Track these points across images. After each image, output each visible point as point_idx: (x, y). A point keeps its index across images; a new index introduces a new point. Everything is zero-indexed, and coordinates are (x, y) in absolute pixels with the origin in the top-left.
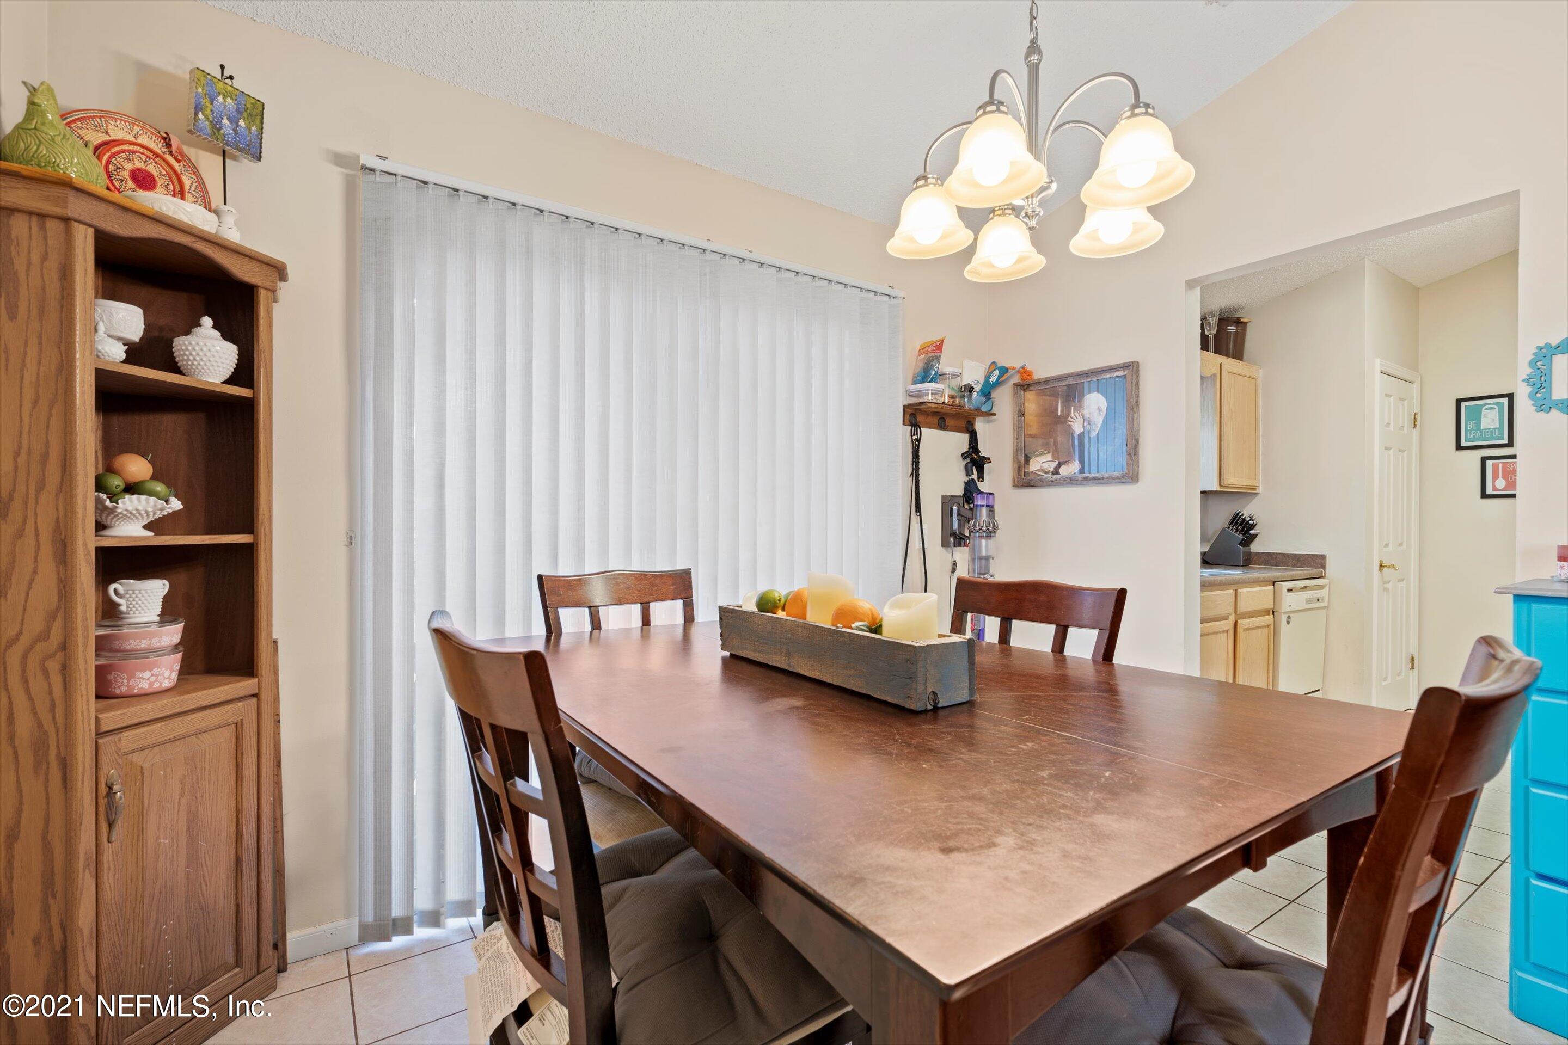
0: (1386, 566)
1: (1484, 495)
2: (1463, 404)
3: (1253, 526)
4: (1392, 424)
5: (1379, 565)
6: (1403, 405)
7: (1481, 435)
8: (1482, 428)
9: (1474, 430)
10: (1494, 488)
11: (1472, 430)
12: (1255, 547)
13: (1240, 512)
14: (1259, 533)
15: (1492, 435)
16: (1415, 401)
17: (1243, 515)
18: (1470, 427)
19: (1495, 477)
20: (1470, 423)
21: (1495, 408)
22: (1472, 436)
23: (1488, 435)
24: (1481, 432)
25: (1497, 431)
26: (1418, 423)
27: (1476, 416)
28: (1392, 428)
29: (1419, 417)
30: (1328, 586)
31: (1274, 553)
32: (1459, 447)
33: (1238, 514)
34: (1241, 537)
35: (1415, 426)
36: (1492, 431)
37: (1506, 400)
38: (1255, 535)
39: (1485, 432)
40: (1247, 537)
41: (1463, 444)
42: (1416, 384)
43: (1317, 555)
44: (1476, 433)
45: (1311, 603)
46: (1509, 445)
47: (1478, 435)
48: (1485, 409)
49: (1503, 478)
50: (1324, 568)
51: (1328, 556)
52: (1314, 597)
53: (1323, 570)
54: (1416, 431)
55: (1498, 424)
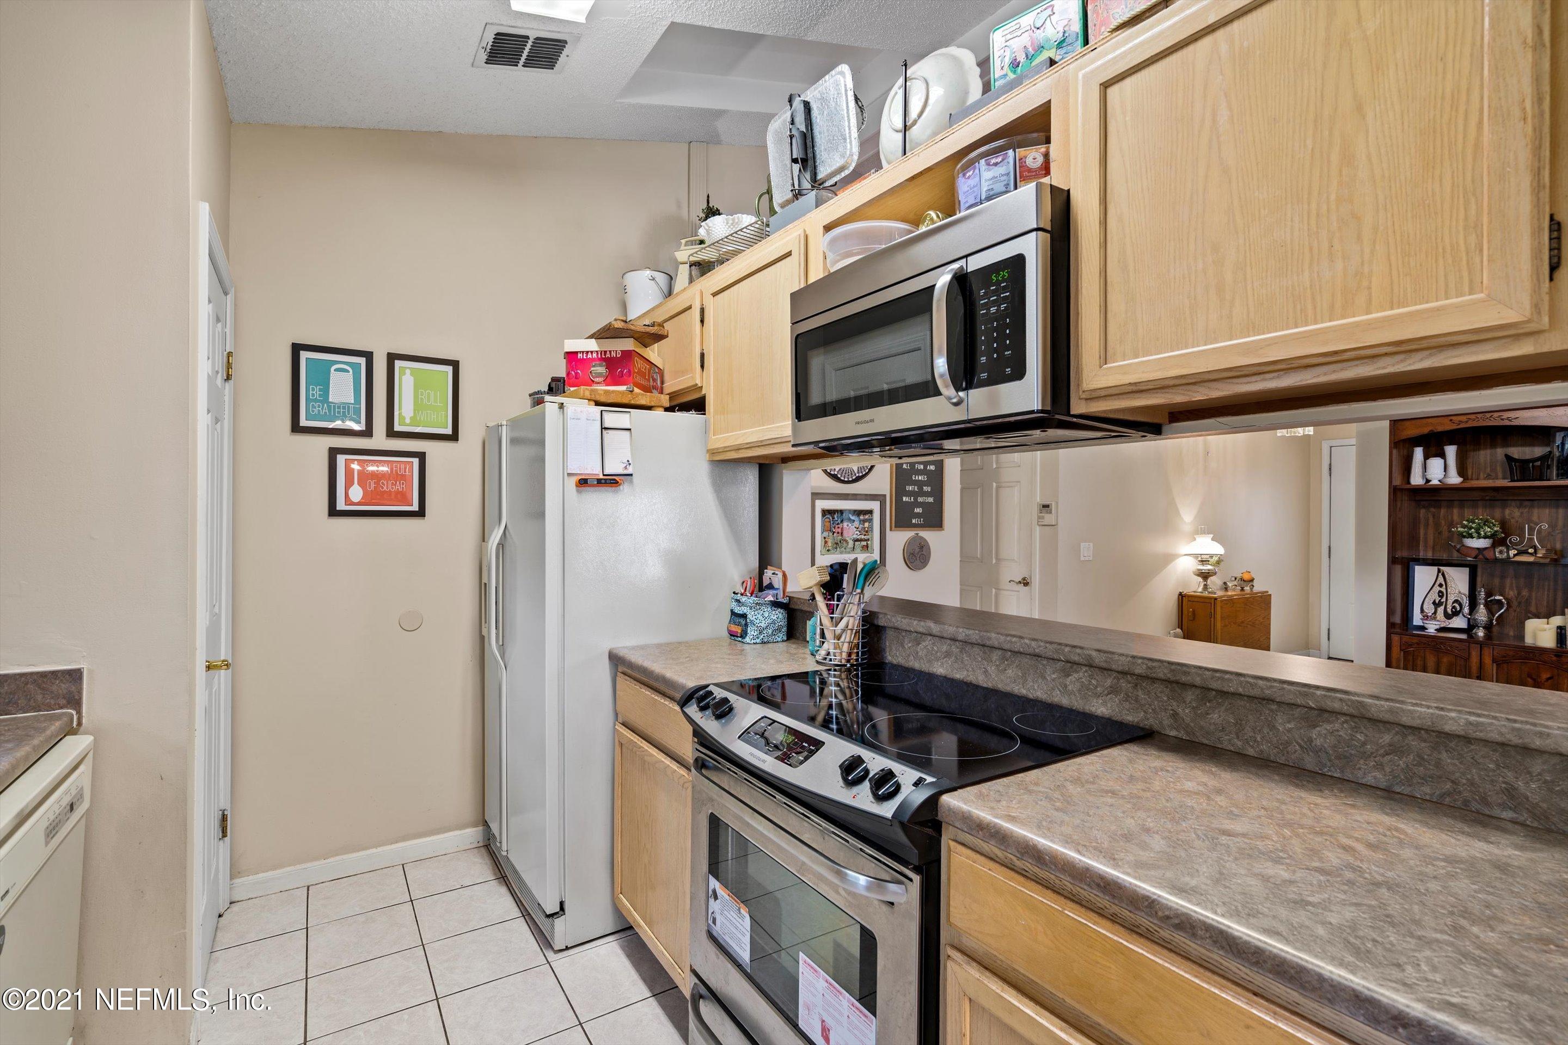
1: (333, 512)
2: (303, 355)
5: (204, 666)
7: (330, 411)
8: (330, 400)
9: (319, 401)
10: (348, 501)
11: (316, 400)
15: (345, 413)
18: (313, 394)
19: (349, 484)
20: (313, 390)
21: (348, 371)
22: (316, 411)
23: (339, 412)
24: (329, 407)
25: (351, 407)
26: (234, 372)
27: (322, 378)
29: (234, 360)
30: (88, 754)
32: (296, 428)
35: (228, 378)
36: (344, 408)
37: (362, 361)
39: (334, 406)
41: (303, 422)
42: (229, 297)
43: (54, 673)
44: (322, 409)
45: (57, 833)
46: (368, 433)
47: (326, 413)
48: (335, 370)
49: (359, 484)
50: (74, 709)
51: (90, 671)
52: (64, 806)
53: (74, 712)
54: (228, 386)
55: (353, 398)
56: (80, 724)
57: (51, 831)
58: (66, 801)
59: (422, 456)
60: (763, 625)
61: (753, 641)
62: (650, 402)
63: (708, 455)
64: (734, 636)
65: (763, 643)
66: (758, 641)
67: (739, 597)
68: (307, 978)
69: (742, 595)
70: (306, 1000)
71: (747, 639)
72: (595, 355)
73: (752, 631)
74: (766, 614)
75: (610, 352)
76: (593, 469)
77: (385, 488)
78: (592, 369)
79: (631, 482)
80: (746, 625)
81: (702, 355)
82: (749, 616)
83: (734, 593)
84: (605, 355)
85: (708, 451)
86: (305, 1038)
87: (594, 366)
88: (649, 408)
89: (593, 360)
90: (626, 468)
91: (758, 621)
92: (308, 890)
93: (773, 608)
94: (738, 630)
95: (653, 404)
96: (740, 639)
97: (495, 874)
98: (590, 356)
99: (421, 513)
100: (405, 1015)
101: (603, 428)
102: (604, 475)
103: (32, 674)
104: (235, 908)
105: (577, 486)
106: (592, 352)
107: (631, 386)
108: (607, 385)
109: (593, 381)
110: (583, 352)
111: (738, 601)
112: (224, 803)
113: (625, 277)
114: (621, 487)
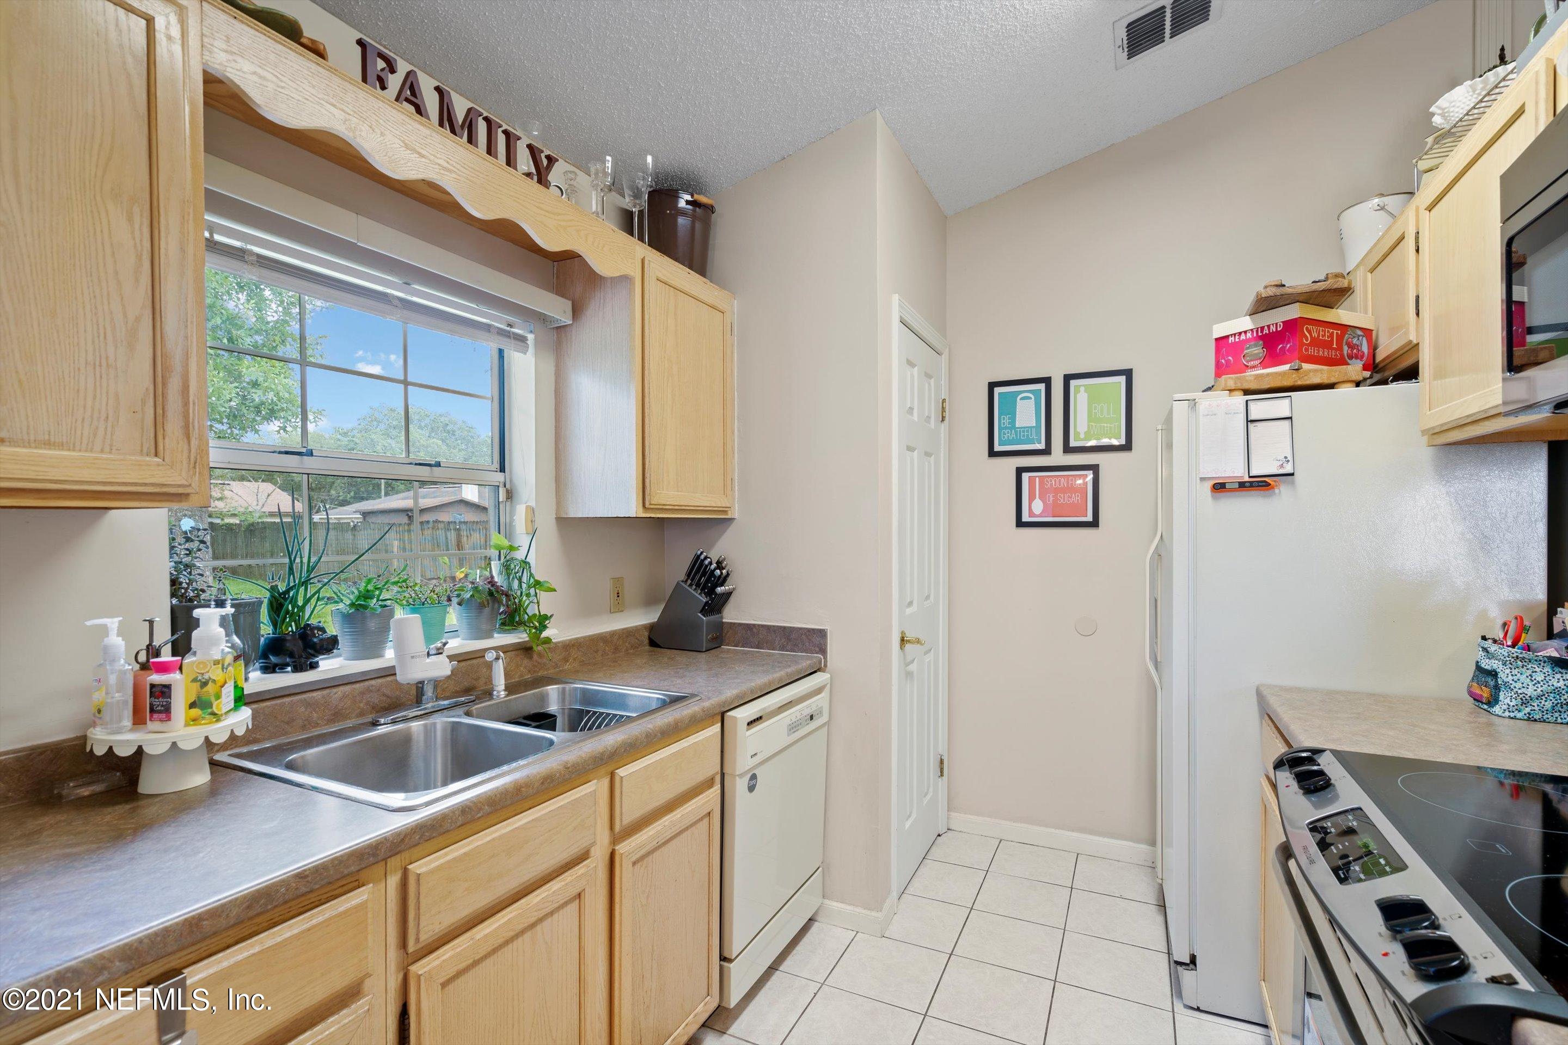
0: (909, 641)
1: (1020, 524)
2: (997, 390)
3: (723, 580)
4: (915, 411)
5: (899, 639)
6: (929, 384)
7: (1017, 437)
8: (1017, 426)
9: (1008, 429)
10: (1031, 514)
11: (1006, 428)
12: (731, 614)
13: (702, 553)
14: (734, 589)
15: (1028, 435)
16: (943, 382)
17: (706, 558)
18: (1004, 423)
19: (1031, 499)
20: (1004, 419)
21: (1030, 398)
22: (1006, 437)
23: (1024, 436)
24: (1016, 432)
25: (1034, 430)
26: (947, 414)
27: (1010, 408)
28: (915, 417)
29: (947, 405)
30: (828, 686)
31: (754, 625)
32: (992, 453)
33: (699, 557)
34: (704, 599)
35: (943, 419)
36: (1028, 432)
37: (1042, 387)
38: (728, 595)
39: (1020, 432)
40: (712, 600)
41: (997, 448)
42: (943, 356)
43: (813, 630)
44: (1011, 435)
45: (797, 730)
46: (1047, 451)
47: (1013, 437)
48: (1021, 399)
49: (1040, 498)
50: (823, 655)
51: (830, 631)
52: (805, 715)
53: (822, 657)
54: (944, 427)
55: (1034, 421)
56: (826, 665)
57: (793, 728)
58: (808, 712)
59: (1095, 468)
60: (1530, 691)
61: (1507, 714)
62: (1328, 378)
63: (1426, 437)
64: (1478, 701)
65: (1530, 719)
66: (1519, 715)
67: (1487, 644)
68: (972, 909)
69: (1495, 641)
70: (965, 924)
71: (1497, 709)
72: (1249, 335)
73: (1505, 698)
74: (1540, 677)
75: (1269, 327)
76: (1235, 470)
77: (1062, 501)
78: (1246, 351)
79: (1293, 483)
80: (1497, 688)
81: (1418, 298)
82: (1501, 675)
83: (1484, 638)
84: (1262, 331)
85: (1424, 432)
86: (953, 951)
87: (1248, 348)
88: (1331, 386)
89: (1247, 341)
90: (1282, 466)
91: (1519, 685)
92: (1000, 843)
93: (1557, 669)
94: (1485, 693)
95: (1333, 380)
96: (1485, 707)
97: (1158, 901)
98: (1243, 337)
99: (1095, 524)
100: (1025, 978)
101: (1249, 421)
102: (1250, 477)
103: (804, 628)
104: (950, 833)
105: (1212, 491)
106: (1245, 332)
107: (1296, 364)
108: (1264, 368)
109: (1247, 366)
110: (1235, 335)
111: (1485, 650)
112: (942, 749)
113: (1341, 218)
114: (1277, 491)
